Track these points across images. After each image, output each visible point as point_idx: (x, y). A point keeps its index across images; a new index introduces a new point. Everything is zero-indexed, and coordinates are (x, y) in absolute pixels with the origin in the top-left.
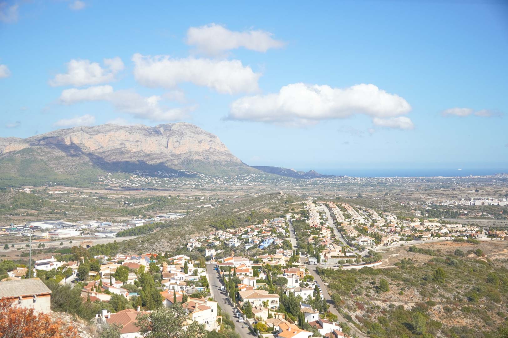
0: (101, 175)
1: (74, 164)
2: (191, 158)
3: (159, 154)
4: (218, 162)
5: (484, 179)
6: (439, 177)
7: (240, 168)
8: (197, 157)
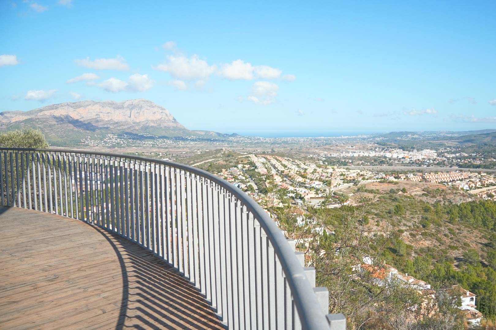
0: (83, 138)
1: (63, 130)
2: (148, 124)
3: (124, 122)
4: (167, 127)
5: (350, 138)
6: (322, 137)
7: (183, 132)
8: (152, 124)
